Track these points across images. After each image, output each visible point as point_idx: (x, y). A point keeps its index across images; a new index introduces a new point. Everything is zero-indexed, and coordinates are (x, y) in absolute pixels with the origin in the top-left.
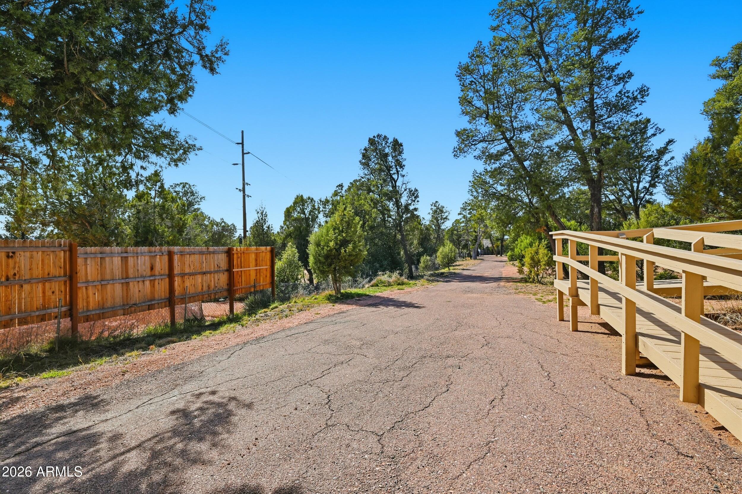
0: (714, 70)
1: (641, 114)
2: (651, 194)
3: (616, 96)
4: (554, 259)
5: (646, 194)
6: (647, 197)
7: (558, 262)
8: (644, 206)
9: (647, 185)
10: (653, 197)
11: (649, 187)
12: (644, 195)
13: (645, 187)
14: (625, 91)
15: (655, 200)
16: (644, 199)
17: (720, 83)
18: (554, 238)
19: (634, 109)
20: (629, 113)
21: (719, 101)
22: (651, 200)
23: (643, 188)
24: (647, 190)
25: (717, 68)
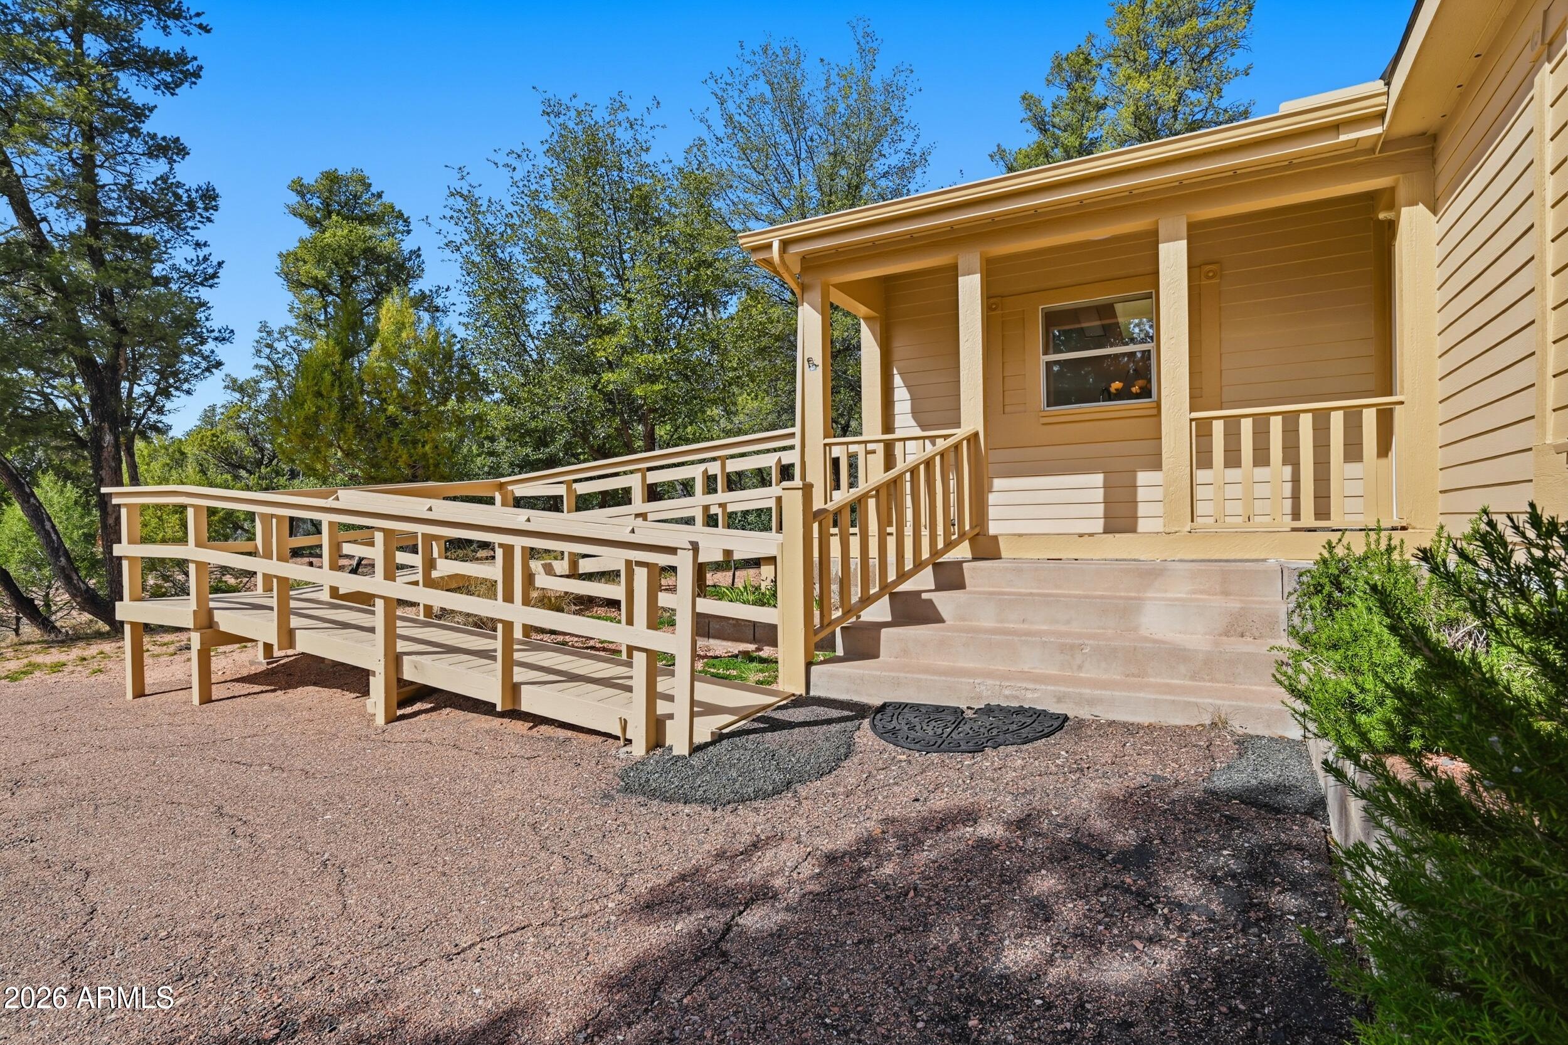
0: (294, 199)
1: (205, 244)
2: (161, 411)
3: (154, 183)
4: (115, 554)
5: (149, 409)
6: (153, 417)
7: (127, 557)
8: (145, 437)
9: (151, 389)
10: (164, 418)
11: (156, 395)
12: (145, 412)
13: (146, 394)
14: (174, 181)
15: (169, 427)
16: (144, 421)
17: (306, 232)
18: (115, 501)
19: (193, 228)
20: (181, 233)
21: (305, 262)
22: (160, 425)
23: (142, 395)
24: (151, 401)
25: (299, 199)
